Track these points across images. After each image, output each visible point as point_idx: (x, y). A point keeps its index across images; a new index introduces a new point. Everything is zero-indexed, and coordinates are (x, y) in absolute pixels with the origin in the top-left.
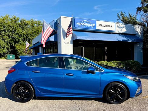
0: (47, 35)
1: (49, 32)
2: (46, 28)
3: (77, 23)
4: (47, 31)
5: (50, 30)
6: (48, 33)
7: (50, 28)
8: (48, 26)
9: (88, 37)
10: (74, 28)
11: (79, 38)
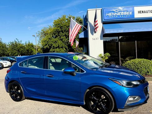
0: (75, 32)
1: (77, 28)
2: (74, 25)
3: (107, 14)
4: (75, 28)
5: (78, 27)
6: (76, 30)
7: (78, 24)
8: (75, 23)
9: (121, 30)
10: (103, 20)
11: (109, 31)
